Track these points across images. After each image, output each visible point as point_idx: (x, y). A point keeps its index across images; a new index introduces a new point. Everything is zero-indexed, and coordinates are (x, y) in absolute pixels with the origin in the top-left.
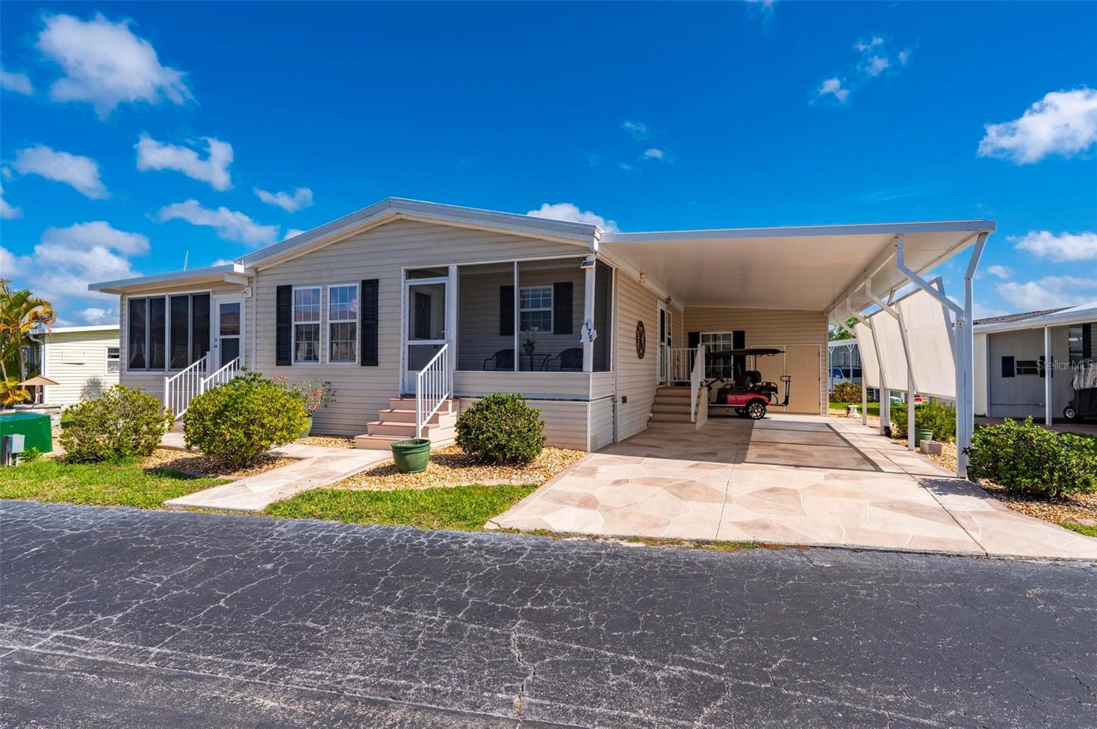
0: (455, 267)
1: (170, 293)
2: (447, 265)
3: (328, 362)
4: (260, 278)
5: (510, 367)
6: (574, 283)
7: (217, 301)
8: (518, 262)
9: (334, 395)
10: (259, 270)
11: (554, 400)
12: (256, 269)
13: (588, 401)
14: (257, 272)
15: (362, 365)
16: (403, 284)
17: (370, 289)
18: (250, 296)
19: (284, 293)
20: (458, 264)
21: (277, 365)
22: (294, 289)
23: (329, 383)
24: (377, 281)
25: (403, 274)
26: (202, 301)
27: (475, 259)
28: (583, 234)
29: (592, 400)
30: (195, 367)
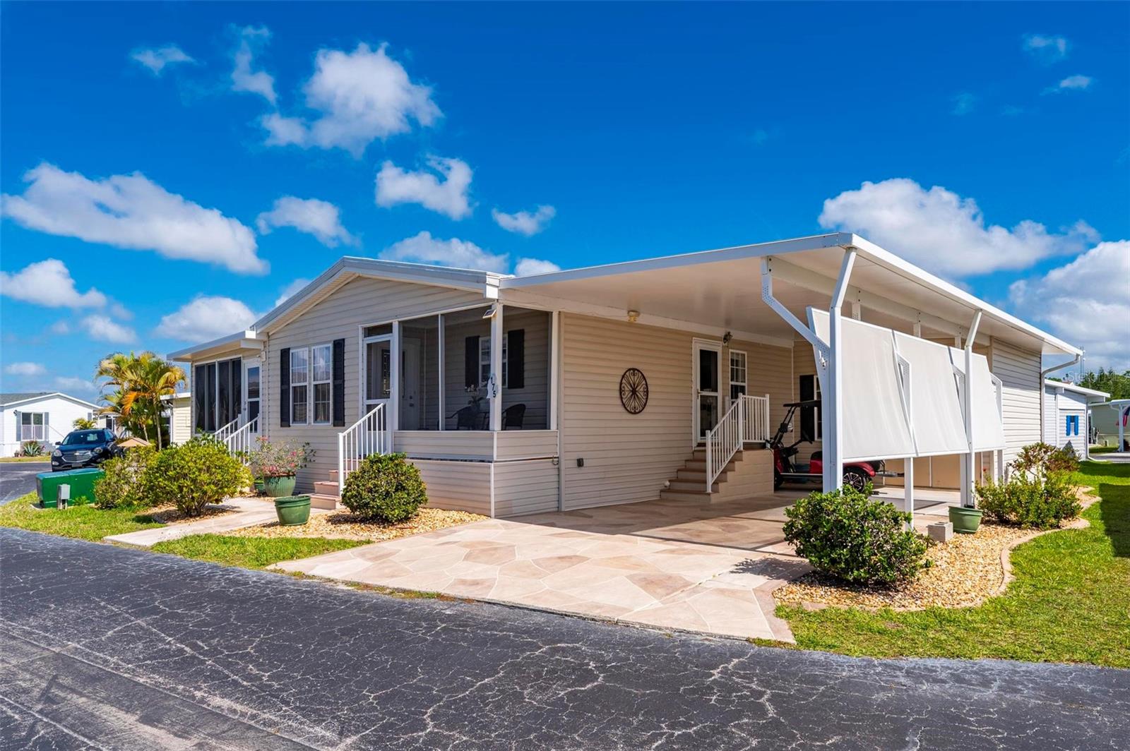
0: (397, 323)
1: (218, 360)
2: (390, 321)
3: (313, 424)
4: (271, 342)
5: (435, 427)
6: (526, 331)
7: (247, 364)
8: (442, 315)
9: (314, 455)
10: (270, 334)
11: (466, 461)
12: (268, 333)
13: (491, 462)
14: (269, 337)
15: (334, 426)
16: (360, 342)
17: (339, 346)
18: (264, 360)
19: (285, 354)
20: (400, 320)
21: (282, 426)
22: (291, 351)
23: (308, 444)
24: (344, 340)
25: (361, 332)
26: (237, 364)
27: (410, 314)
28: (478, 282)
29: (496, 462)
30: (227, 429)
